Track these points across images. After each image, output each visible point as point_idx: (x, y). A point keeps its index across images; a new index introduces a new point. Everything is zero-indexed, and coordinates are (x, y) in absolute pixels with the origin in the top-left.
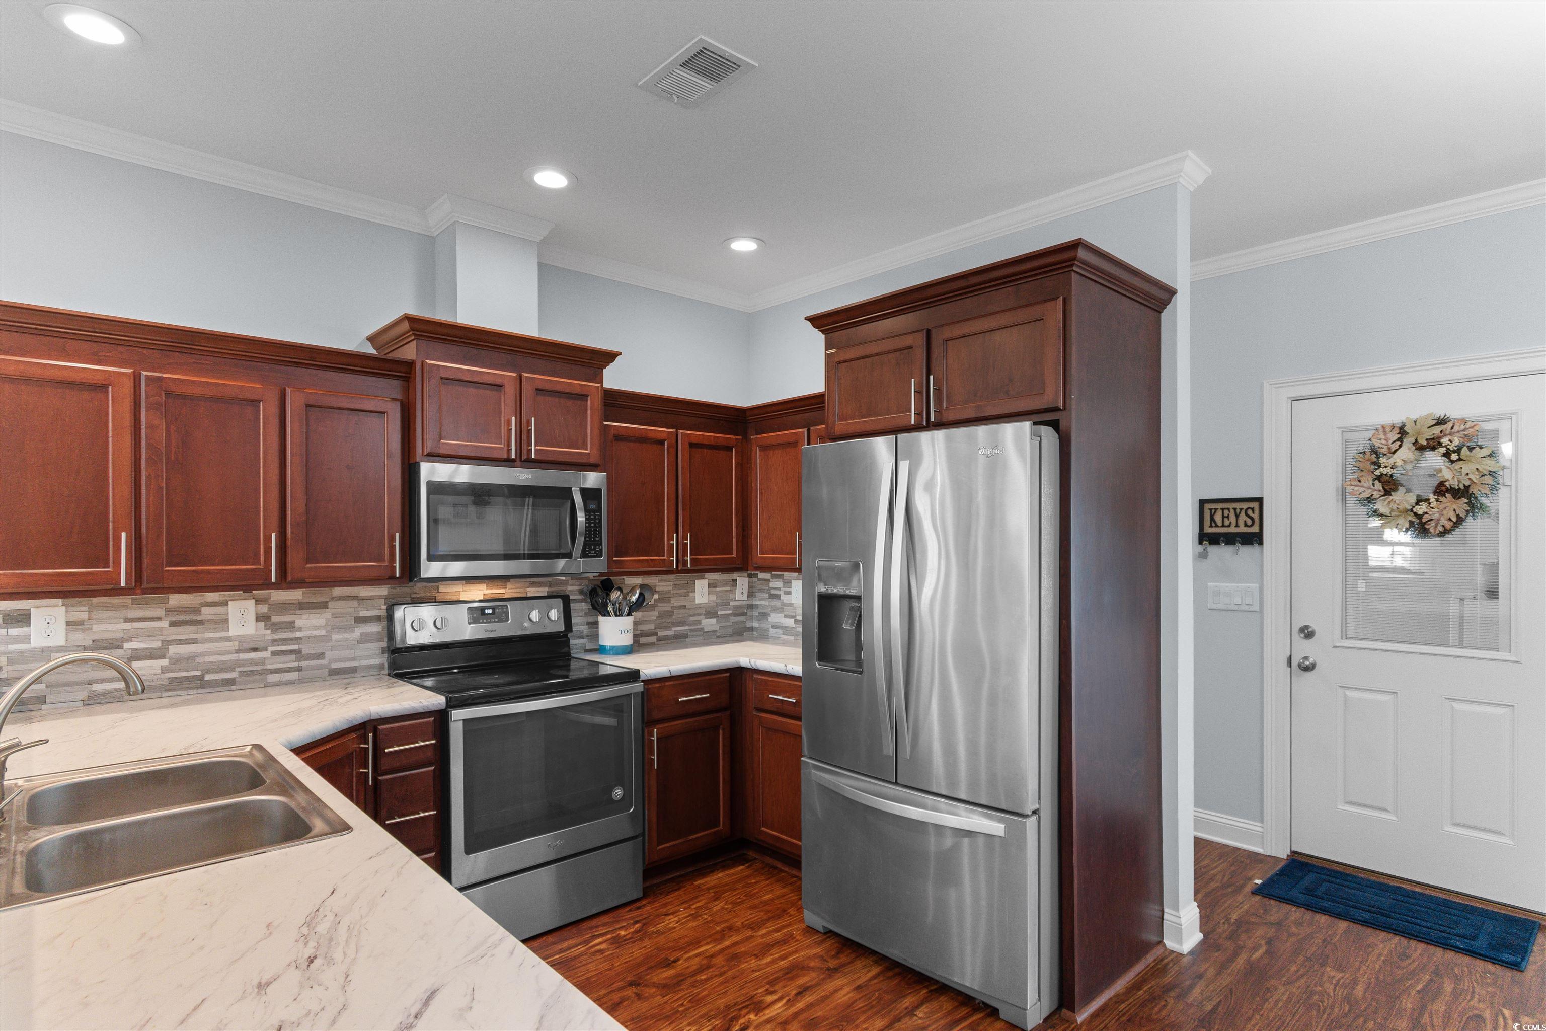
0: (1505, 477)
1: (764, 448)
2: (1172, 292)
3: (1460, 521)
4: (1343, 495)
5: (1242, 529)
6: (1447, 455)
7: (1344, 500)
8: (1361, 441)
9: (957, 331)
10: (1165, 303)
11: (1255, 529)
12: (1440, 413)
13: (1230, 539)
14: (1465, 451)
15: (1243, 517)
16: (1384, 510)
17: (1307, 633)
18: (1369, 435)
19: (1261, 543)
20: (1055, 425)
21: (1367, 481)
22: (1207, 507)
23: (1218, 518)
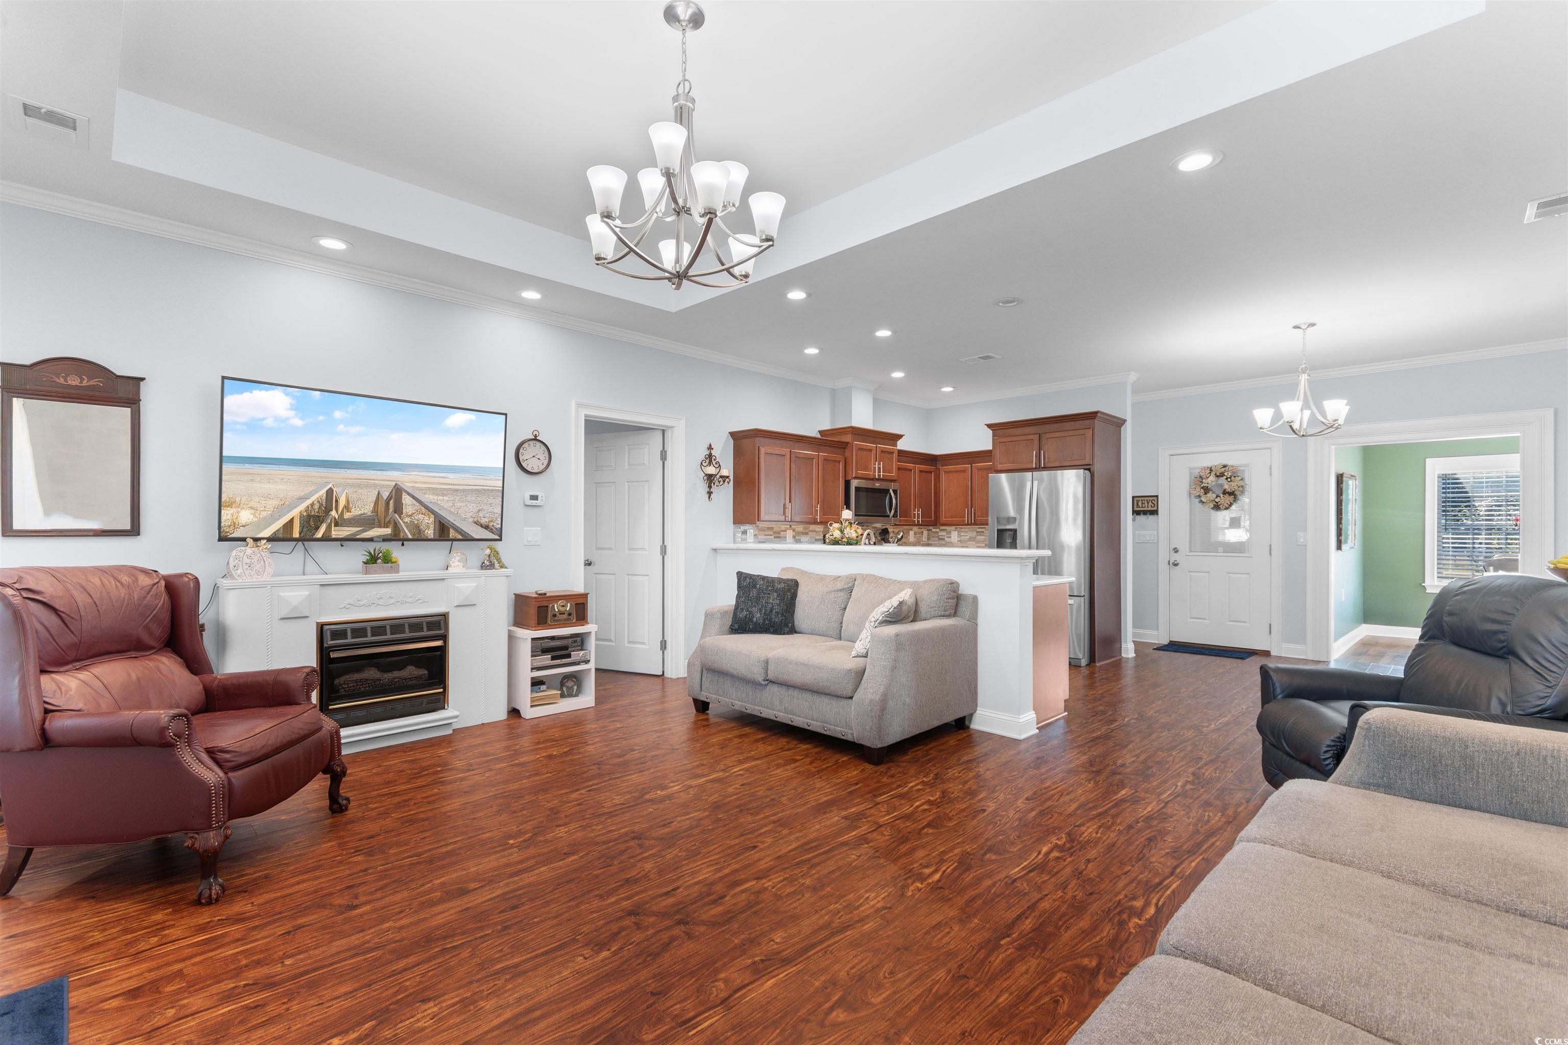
0: (1247, 488)
1: (946, 472)
2: (1125, 421)
3: (1231, 505)
4: (1190, 494)
5: (1150, 508)
6: (1227, 479)
7: (1190, 497)
8: (1196, 472)
9: (1052, 435)
10: (1122, 424)
11: (1155, 508)
12: (1225, 463)
13: (1145, 513)
14: (1233, 478)
15: (1150, 503)
16: (1204, 500)
17: (1176, 551)
18: (1198, 471)
19: (1157, 514)
20: (1089, 470)
21: (1198, 489)
22: (1135, 499)
23: (1140, 504)
